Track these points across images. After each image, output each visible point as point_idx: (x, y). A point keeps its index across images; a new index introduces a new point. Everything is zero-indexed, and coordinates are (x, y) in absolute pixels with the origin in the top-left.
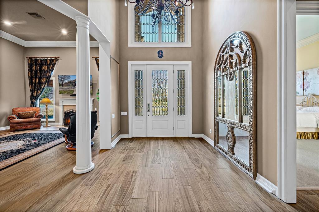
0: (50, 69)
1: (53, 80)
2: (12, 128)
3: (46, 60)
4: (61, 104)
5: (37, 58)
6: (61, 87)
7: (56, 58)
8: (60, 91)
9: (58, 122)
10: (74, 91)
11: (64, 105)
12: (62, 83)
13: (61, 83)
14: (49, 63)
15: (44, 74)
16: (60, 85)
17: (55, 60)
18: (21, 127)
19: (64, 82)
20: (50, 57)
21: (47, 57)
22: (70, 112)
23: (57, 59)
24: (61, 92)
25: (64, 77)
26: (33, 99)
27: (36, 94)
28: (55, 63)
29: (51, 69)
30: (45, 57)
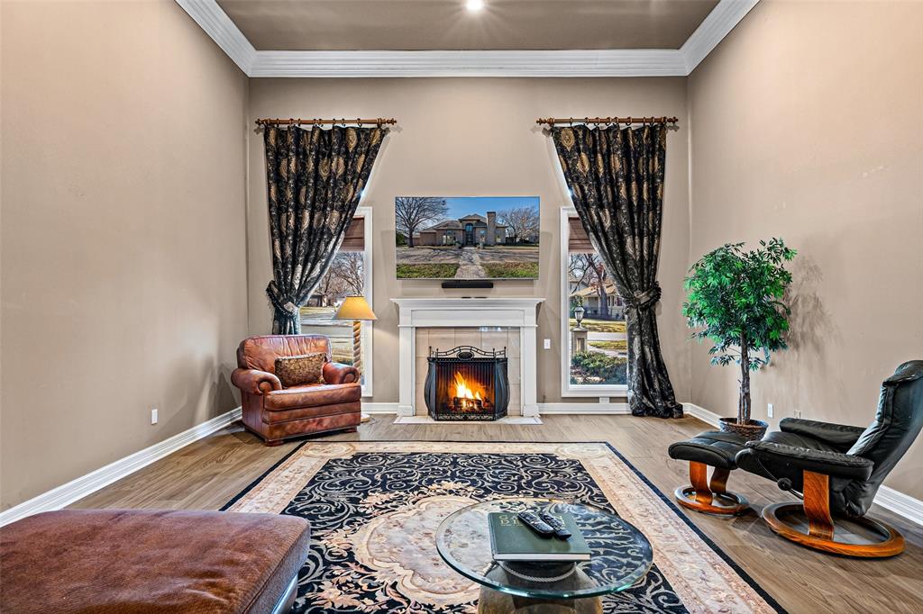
0: (359, 169)
1: (363, 219)
2: (276, 428)
3: (344, 132)
4: (405, 320)
5: (301, 122)
6: (405, 250)
7: (380, 123)
8: (399, 268)
9: (395, 398)
10: (457, 266)
11: (417, 328)
12: (412, 231)
13: (405, 231)
14: (353, 145)
15: (333, 193)
16: (400, 241)
17: (378, 132)
18: (305, 426)
19: (420, 227)
20: (359, 121)
21: (343, 121)
22: (460, 355)
23: (381, 128)
24: (403, 272)
25: (419, 207)
26: (286, 301)
27: (301, 280)
28: (378, 146)
29: (362, 170)
30: (334, 121)
